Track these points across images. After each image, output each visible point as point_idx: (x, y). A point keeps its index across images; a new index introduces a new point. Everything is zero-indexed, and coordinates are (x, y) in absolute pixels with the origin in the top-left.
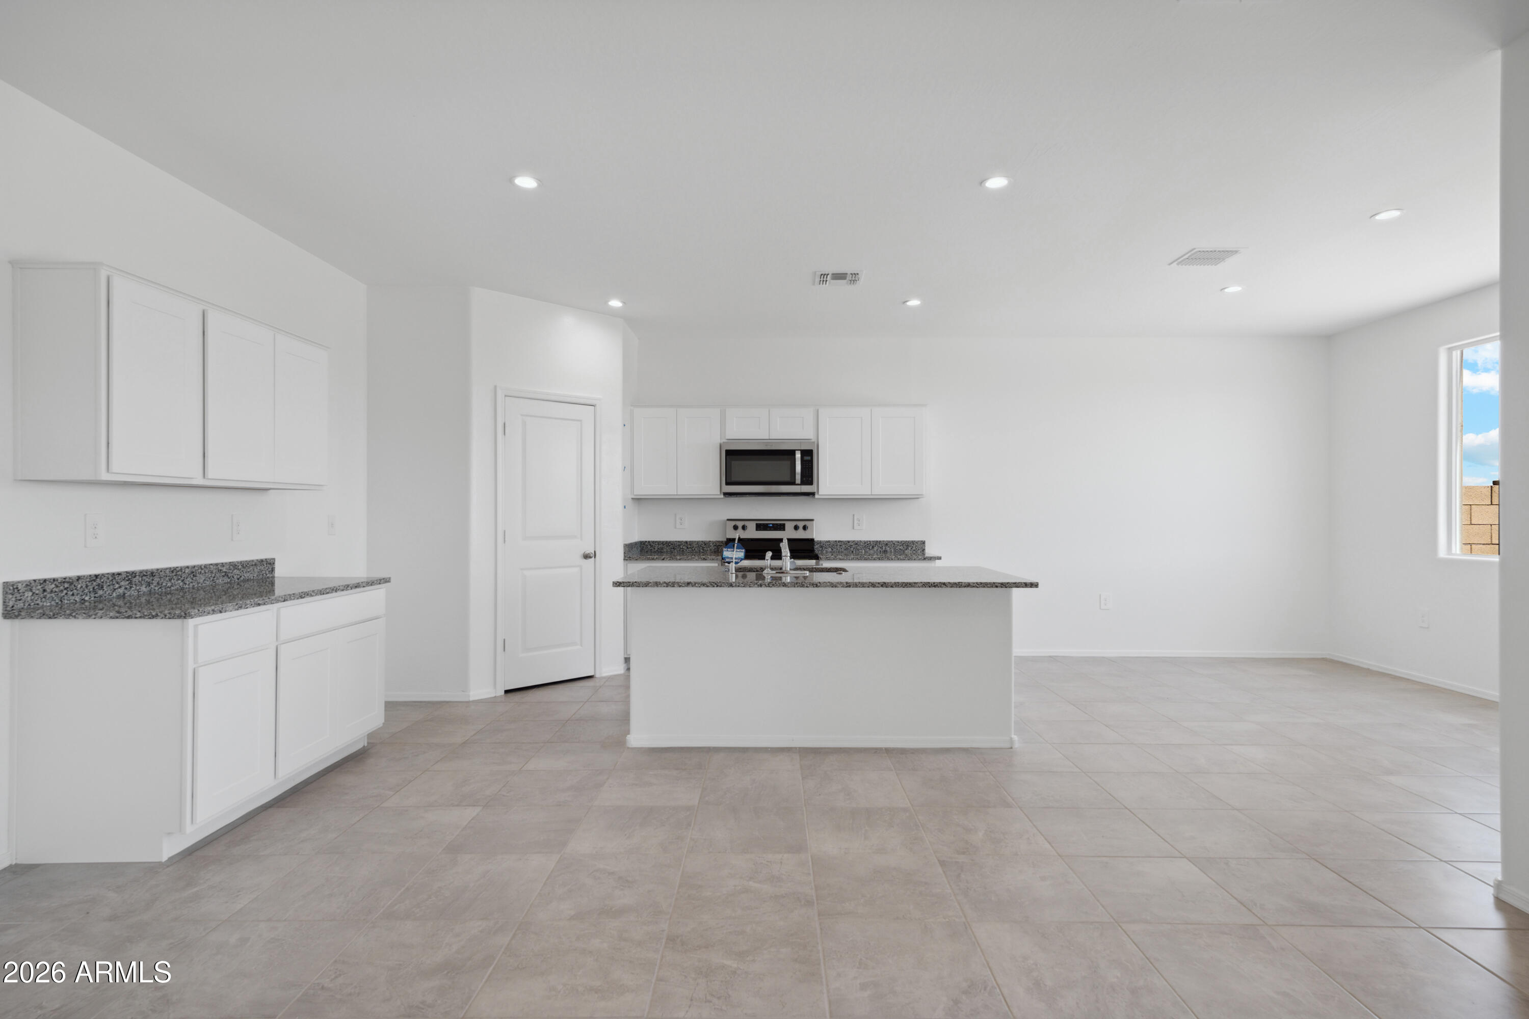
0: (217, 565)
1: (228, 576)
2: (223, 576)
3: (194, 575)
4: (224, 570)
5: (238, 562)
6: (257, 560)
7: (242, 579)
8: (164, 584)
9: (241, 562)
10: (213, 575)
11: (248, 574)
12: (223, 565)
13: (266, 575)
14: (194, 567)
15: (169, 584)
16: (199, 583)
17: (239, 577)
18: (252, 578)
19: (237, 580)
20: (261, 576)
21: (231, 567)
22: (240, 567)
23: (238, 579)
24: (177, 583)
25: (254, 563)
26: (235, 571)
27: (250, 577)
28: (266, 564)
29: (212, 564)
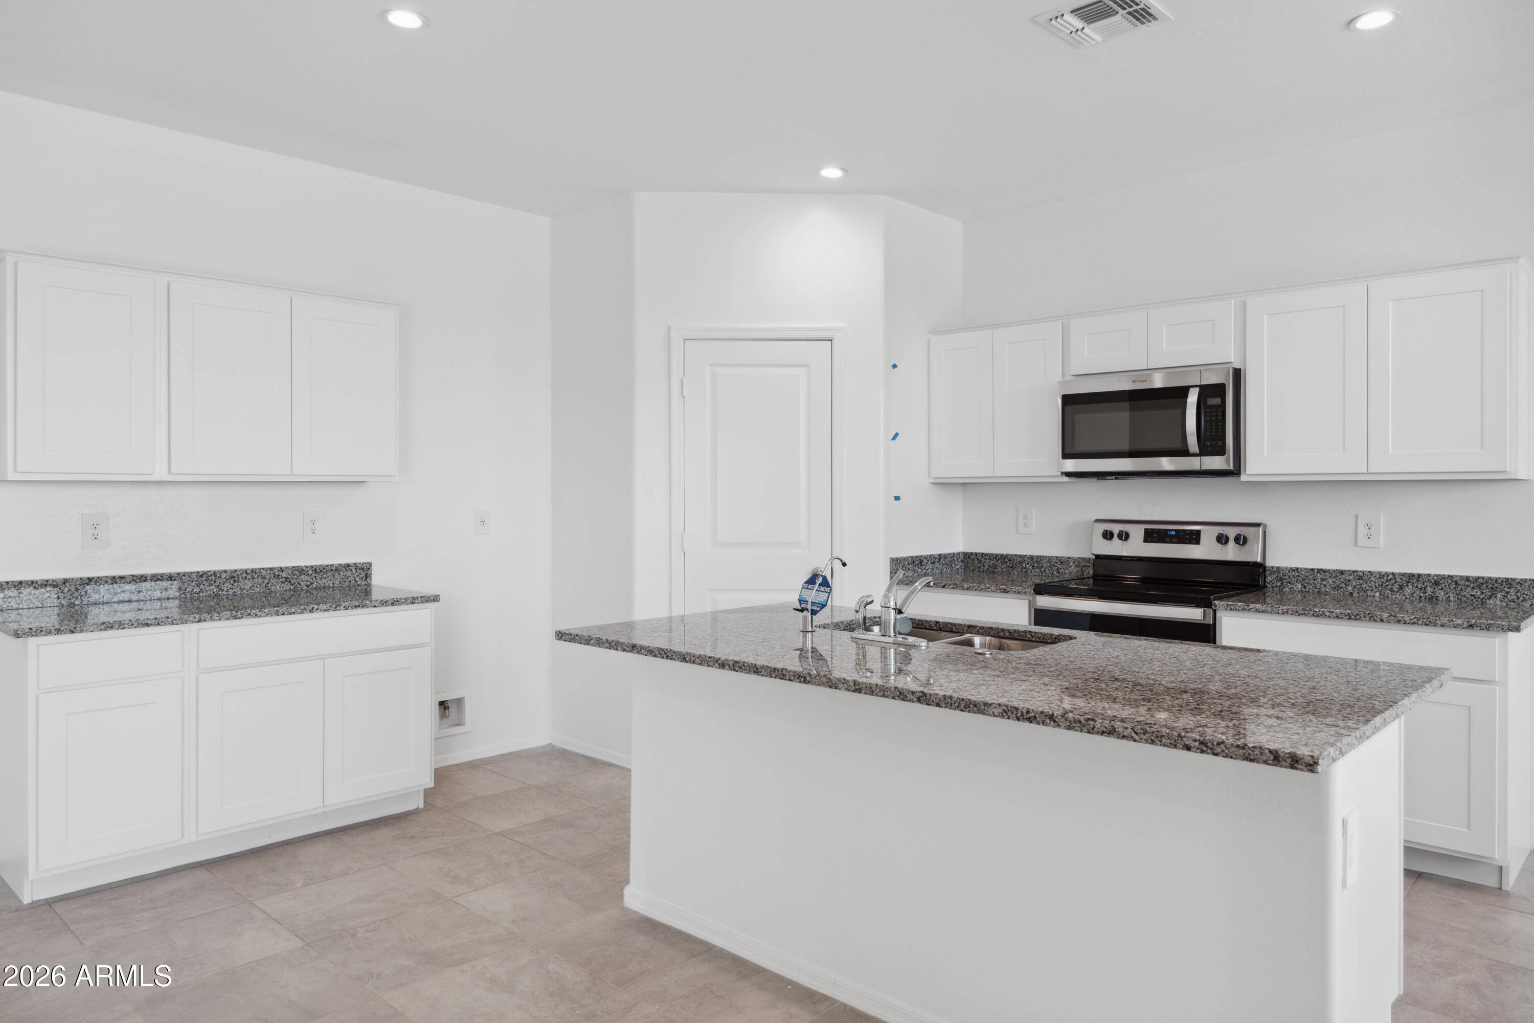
0: (272, 569)
1: (290, 582)
2: (282, 582)
3: (235, 581)
4: (284, 575)
5: (307, 567)
6: (340, 565)
7: (314, 586)
8: (188, 589)
9: (312, 567)
10: (266, 581)
11: (325, 581)
12: (281, 569)
13: (357, 582)
14: (236, 571)
15: (197, 590)
16: (244, 589)
17: (309, 583)
18: (331, 585)
19: (305, 588)
20: (347, 583)
21: (296, 572)
22: (310, 572)
23: (308, 586)
24: (208, 588)
25: (334, 568)
26: (302, 577)
27: (327, 584)
28: (356, 569)
29: (263, 569)
